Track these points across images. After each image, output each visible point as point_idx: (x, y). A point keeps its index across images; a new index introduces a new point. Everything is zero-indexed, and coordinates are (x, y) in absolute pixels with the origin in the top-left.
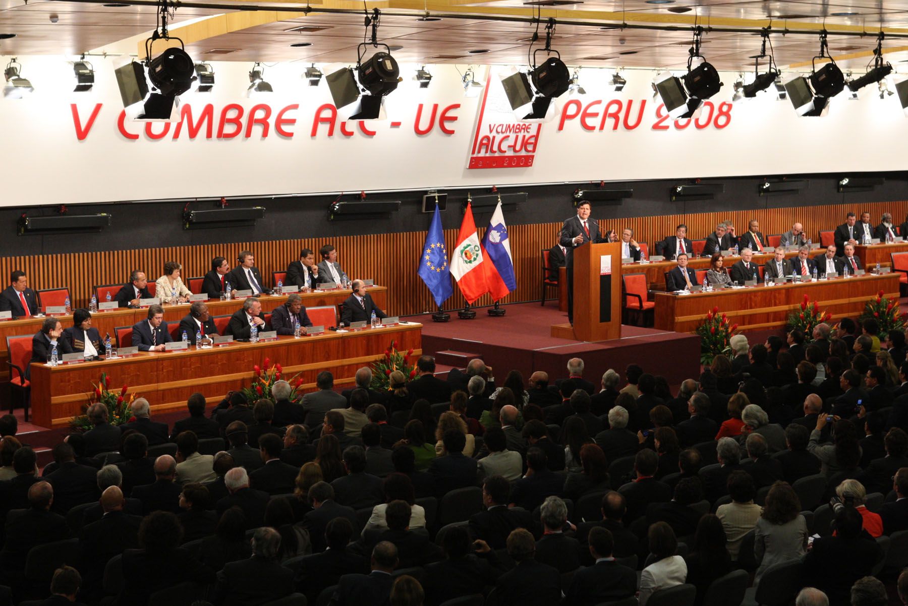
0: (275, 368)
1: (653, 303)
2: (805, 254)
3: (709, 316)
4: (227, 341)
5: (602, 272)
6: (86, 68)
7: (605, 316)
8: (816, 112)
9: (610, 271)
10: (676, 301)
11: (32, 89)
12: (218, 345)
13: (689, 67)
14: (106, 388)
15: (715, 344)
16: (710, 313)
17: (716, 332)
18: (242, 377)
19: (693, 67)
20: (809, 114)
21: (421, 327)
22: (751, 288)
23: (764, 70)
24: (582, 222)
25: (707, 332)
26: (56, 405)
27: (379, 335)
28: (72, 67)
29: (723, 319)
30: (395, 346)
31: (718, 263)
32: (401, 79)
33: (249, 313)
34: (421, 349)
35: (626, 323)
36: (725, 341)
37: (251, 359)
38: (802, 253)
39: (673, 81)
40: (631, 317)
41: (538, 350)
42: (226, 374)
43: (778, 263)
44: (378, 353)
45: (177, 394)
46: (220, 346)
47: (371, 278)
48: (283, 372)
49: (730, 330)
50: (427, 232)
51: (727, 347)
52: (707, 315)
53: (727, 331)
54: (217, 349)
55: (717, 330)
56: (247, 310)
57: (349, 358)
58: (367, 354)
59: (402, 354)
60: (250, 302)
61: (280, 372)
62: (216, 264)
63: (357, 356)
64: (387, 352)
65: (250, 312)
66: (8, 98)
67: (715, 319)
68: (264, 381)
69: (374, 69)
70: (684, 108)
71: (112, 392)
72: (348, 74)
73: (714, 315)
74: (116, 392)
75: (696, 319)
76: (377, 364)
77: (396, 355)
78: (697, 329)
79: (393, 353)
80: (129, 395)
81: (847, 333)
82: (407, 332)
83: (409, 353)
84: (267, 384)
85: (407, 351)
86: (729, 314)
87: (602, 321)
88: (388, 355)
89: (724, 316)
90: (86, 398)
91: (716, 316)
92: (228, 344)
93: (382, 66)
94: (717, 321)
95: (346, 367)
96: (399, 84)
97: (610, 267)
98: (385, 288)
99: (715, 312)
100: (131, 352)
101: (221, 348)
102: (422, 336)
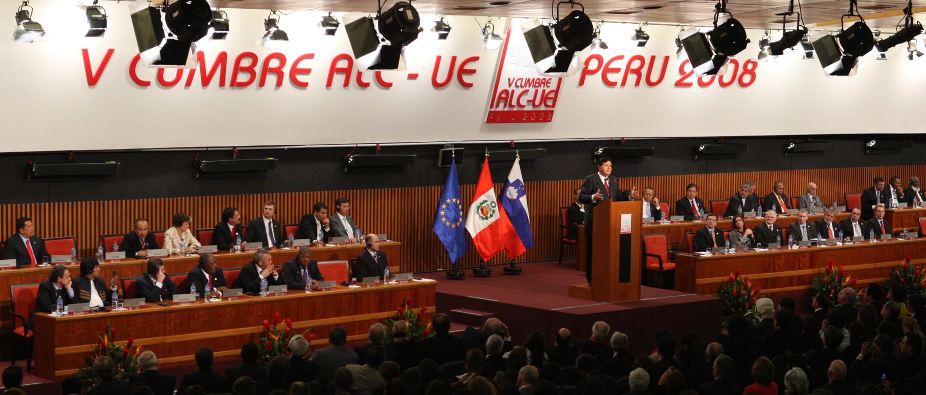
0: (285, 323)
1: (673, 264)
2: (832, 217)
3: (731, 278)
4: (237, 294)
5: (622, 231)
6: (99, 13)
7: (625, 276)
8: (844, 71)
9: (630, 231)
10: (697, 263)
11: (43, 33)
12: (227, 298)
13: (715, 23)
14: (112, 340)
15: (737, 308)
16: (732, 275)
17: (738, 295)
18: (250, 332)
19: (719, 23)
20: (837, 73)
21: (436, 284)
22: (774, 251)
23: (791, 27)
24: (603, 179)
25: (729, 295)
26: (60, 356)
27: (392, 291)
28: (84, 12)
29: (745, 282)
30: (409, 303)
32: (422, 30)
33: (259, 266)
34: (435, 307)
35: (645, 284)
36: (747, 304)
37: (260, 313)
38: (829, 215)
39: (699, 36)
40: (650, 278)
41: (555, 309)
42: (235, 328)
43: (802, 225)
44: (390, 310)
45: (183, 348)
46: (230, 299)
47: (384, 233)
48: (294, 327)
49: (752, 293)
50: (442, 187)
52: (728, 277)
53: (749, 295)
54: (226, 302)
55: (739, 293)
56: (257, 263)
57: (361, 314)
58: (380, 311)
59: (416, 311)
60: (260, 254)
61: (290, 327)
62: (227, 216)
63: (369, 312)
64: (400, 308)
65: (261, 264)
66: (19, 41)
67: (737, 282)
68: (274, 337)
69: (394, 19)
70: (708, 65)
71: (117, 344)
72: (367, 23)
73: (736, 277)
74: (121, 344)
75: (717, 281)
76: (389, 321)
77: (409, 312)
78: (719, 292)
79: (406, 310)
80: (135, 348)
81: (874, 299)
82: (421, 289)
83: (423, 311)
84: (277, 339)
85: (421, 309)
86: (751, 276)
87: (621, 281)
88: (401, 312)
89: (746, 279)
90: (91, 350)
91: (738, 279)
92: (237, 298)
93: (403, 15)
94: (739, 283)
95: (358, 324)
96: (420, 34)
97: (630, 226)
98: (399, 243)
99: (737, 275)
100: (138, 304)
101: (230, 301)
102: (436, 293)
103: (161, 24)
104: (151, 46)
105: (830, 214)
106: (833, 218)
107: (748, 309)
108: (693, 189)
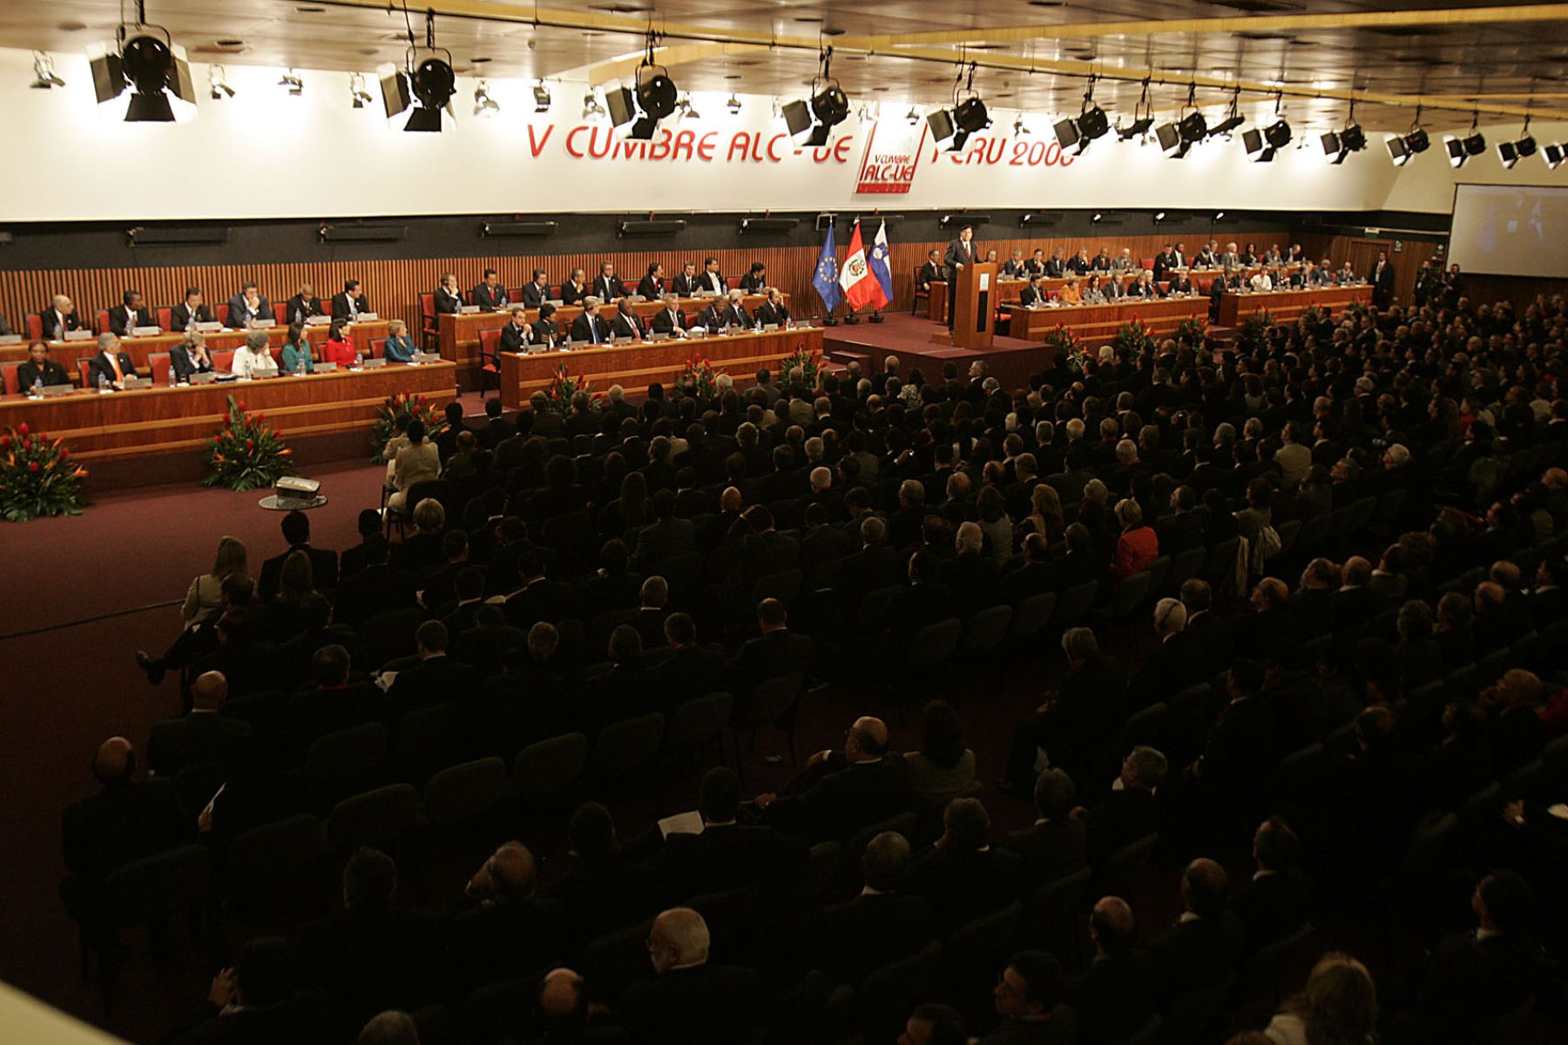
0: (704, 363)
1: (1010, 316)
3: (1057, 328)
5: (981, 289)
6: (543, 92)
7: (981, 327)
8: (1179, 155)
9: (987, 288)
11: (499, 109)
13: (1083, 110)
14: (565, 376)
15: (1060, 353)
16: (1058, 325)
17: (1063, 342)
18: (677, 370)
19: (1087, 111)
20: (1175, 156)
21: (823, 331)
23: (1141, 117)
24: (964, 243)
25: (1055, 343)
26: (523, 389)
27: (790, 336)
28: (532, 90)
29: (1069, 332)
30: (802, 347)
32: (849, 112)
34: (822, 350)
35: (996, 334)
36: (1070, 350)
37: (685, 355)
39: (1067, 123)
40: (1002, 328)
41: (923, 354)
42: (662, 366)
44: (787, 352)
45: (635, 381)
48: (714, 366)
49: (1074, 341)
52: (1055, 327)
53: (1071, 342)
54: (657, 345)
55: (1063, 339)
57: (764, 355)
58: (779, 353)
59: (808, 353)
61: (710, 367)
62: (652, 270)
63: (770, 354)
64: (795, 351)
66: (478, 116)
67: (1062, 331)
68: (696, 375)
69: (827, 102)
70: (1076, 147)
71: (570, 379)
72: (801, 105)
73: (1061, 328)
74: (574, 379)
75: (1045, 330)
76: (786, 362)
77: (802, 354)
78: (1046, 339)
79: (801, 352)
80: (585, 383)
82: (812, 335)
83: (813, 353)
84: (699, 376)
85: (811, 351)
86: (1072, 327)
87: (979, 330)
88: (795, 354)
89: (1069, 329)
90: (548, 384)
91: (1063, 329)
93: (834, 99)
94: (1063, 333)
95: (761, 364)
96: (848, 116)
97: (987, 285)
99: (1062, 325)
101: (659, 343)
102: (825, 339)
103: (632, 103)
104: (624, 122)
107: (1071, 354)
108: (1040, 253)
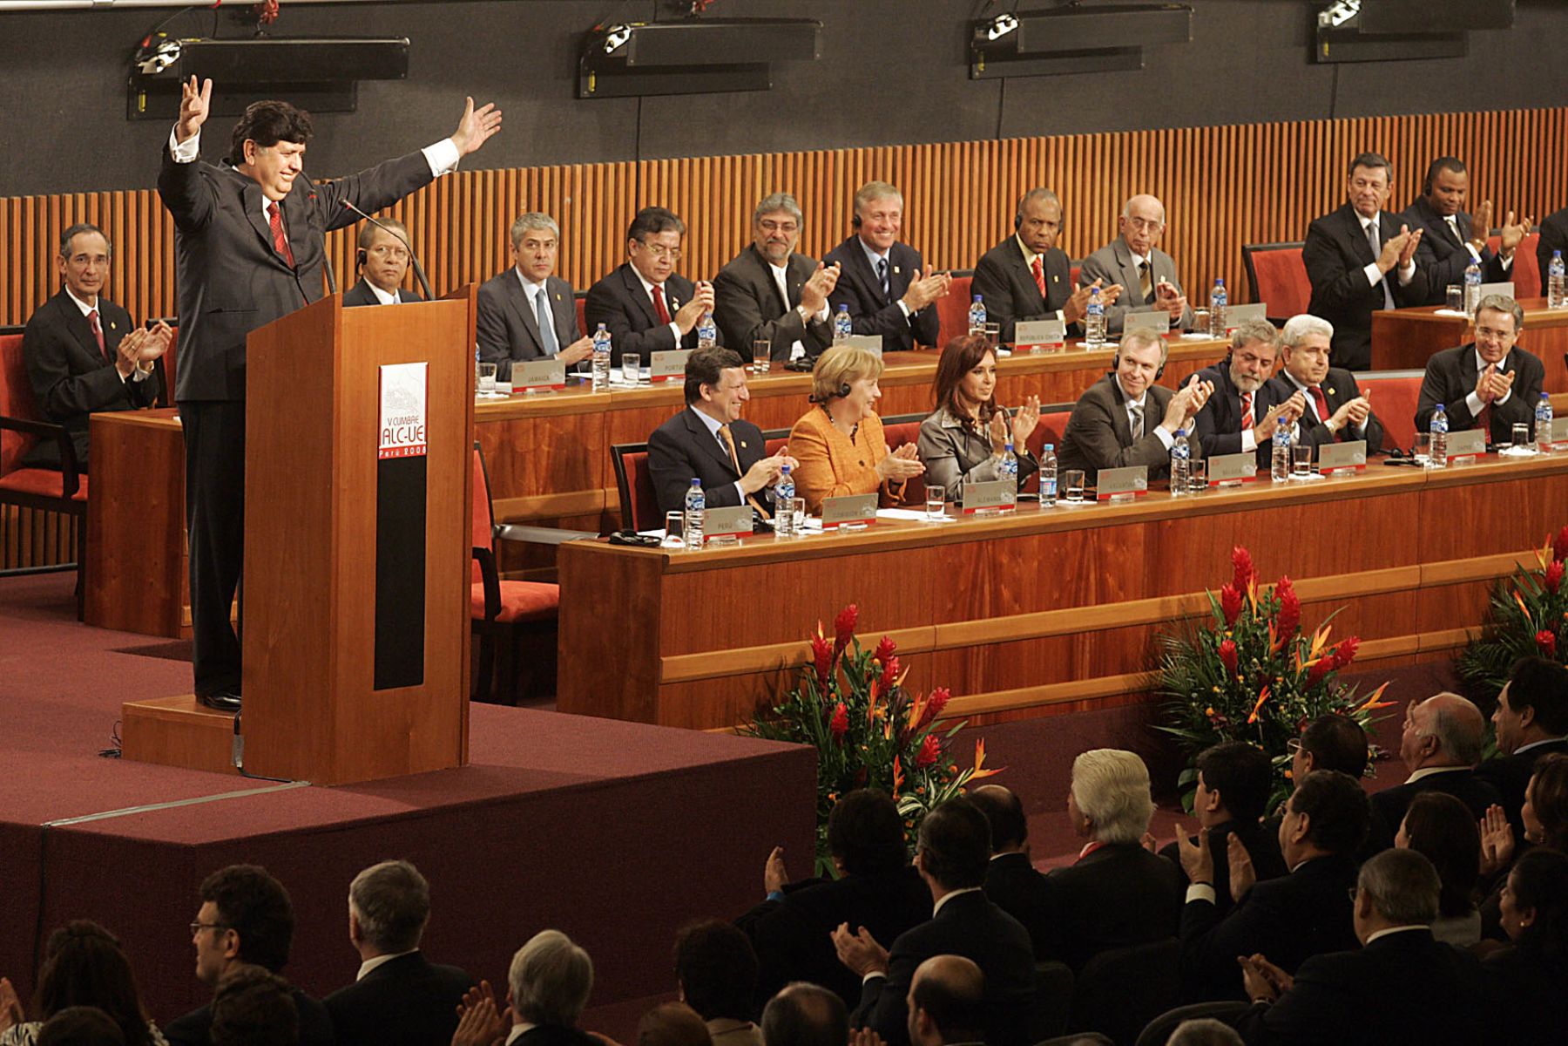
1: (554, 588)
2: (1263, 362)
3: (818, 649)
5: (385, 444)
9: (420, 441)
10: (667, 581)
15: (844, 786)
16: (821, 634)
17: (855, 728)
25: (812, 729)
29: (884, 666)
31: (978, 379)
36: (896, 766)
41: (67, 822)
43: (1133, 404)
49: (914, 719)
51: (907, 798)
52: (806, 644)
53: (900, 725)
55: (855, 715)
67: (846, 663)
73: (840, 645)
75: (755, 664)
78: (762, 710)
81: (1537, 729)
86: (906, 638)
87: (382, 681)
89: (884, 652)
91: (849, 650)
94: (855, 673)
97: (422, 421)
99: (844, 632)
105: (1256, 352)
106: (1269, 368)
107: (903, 790)
